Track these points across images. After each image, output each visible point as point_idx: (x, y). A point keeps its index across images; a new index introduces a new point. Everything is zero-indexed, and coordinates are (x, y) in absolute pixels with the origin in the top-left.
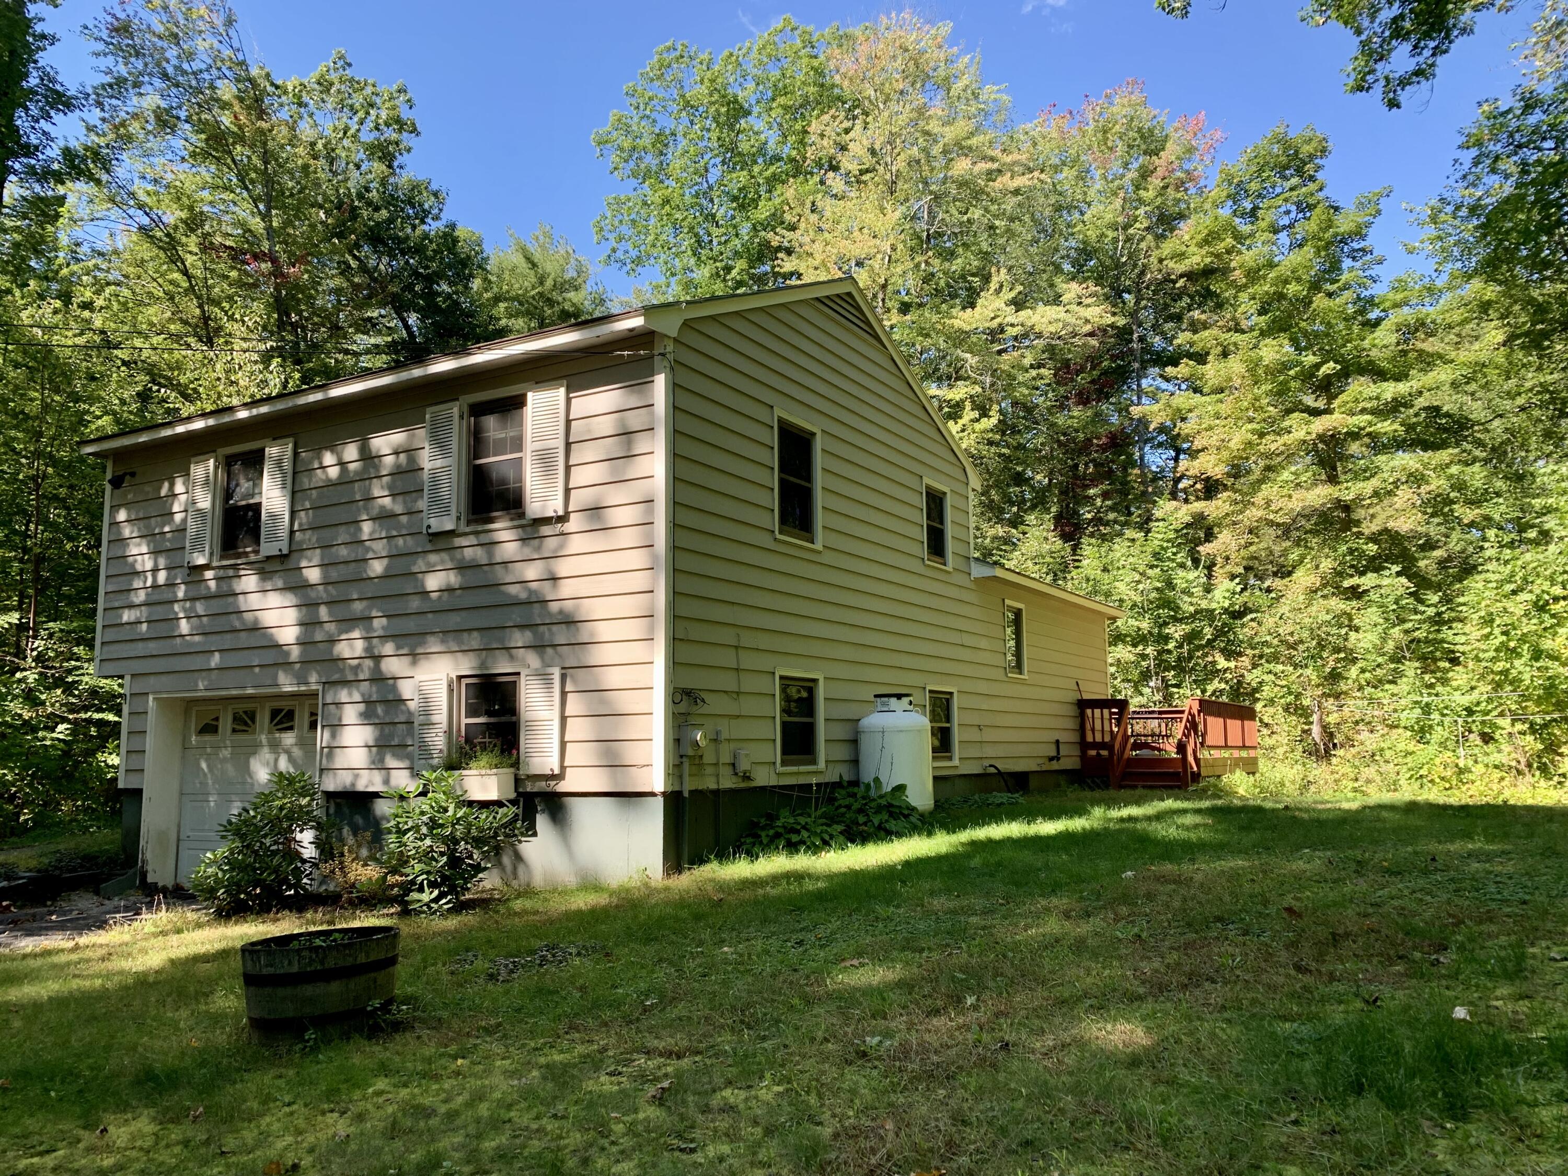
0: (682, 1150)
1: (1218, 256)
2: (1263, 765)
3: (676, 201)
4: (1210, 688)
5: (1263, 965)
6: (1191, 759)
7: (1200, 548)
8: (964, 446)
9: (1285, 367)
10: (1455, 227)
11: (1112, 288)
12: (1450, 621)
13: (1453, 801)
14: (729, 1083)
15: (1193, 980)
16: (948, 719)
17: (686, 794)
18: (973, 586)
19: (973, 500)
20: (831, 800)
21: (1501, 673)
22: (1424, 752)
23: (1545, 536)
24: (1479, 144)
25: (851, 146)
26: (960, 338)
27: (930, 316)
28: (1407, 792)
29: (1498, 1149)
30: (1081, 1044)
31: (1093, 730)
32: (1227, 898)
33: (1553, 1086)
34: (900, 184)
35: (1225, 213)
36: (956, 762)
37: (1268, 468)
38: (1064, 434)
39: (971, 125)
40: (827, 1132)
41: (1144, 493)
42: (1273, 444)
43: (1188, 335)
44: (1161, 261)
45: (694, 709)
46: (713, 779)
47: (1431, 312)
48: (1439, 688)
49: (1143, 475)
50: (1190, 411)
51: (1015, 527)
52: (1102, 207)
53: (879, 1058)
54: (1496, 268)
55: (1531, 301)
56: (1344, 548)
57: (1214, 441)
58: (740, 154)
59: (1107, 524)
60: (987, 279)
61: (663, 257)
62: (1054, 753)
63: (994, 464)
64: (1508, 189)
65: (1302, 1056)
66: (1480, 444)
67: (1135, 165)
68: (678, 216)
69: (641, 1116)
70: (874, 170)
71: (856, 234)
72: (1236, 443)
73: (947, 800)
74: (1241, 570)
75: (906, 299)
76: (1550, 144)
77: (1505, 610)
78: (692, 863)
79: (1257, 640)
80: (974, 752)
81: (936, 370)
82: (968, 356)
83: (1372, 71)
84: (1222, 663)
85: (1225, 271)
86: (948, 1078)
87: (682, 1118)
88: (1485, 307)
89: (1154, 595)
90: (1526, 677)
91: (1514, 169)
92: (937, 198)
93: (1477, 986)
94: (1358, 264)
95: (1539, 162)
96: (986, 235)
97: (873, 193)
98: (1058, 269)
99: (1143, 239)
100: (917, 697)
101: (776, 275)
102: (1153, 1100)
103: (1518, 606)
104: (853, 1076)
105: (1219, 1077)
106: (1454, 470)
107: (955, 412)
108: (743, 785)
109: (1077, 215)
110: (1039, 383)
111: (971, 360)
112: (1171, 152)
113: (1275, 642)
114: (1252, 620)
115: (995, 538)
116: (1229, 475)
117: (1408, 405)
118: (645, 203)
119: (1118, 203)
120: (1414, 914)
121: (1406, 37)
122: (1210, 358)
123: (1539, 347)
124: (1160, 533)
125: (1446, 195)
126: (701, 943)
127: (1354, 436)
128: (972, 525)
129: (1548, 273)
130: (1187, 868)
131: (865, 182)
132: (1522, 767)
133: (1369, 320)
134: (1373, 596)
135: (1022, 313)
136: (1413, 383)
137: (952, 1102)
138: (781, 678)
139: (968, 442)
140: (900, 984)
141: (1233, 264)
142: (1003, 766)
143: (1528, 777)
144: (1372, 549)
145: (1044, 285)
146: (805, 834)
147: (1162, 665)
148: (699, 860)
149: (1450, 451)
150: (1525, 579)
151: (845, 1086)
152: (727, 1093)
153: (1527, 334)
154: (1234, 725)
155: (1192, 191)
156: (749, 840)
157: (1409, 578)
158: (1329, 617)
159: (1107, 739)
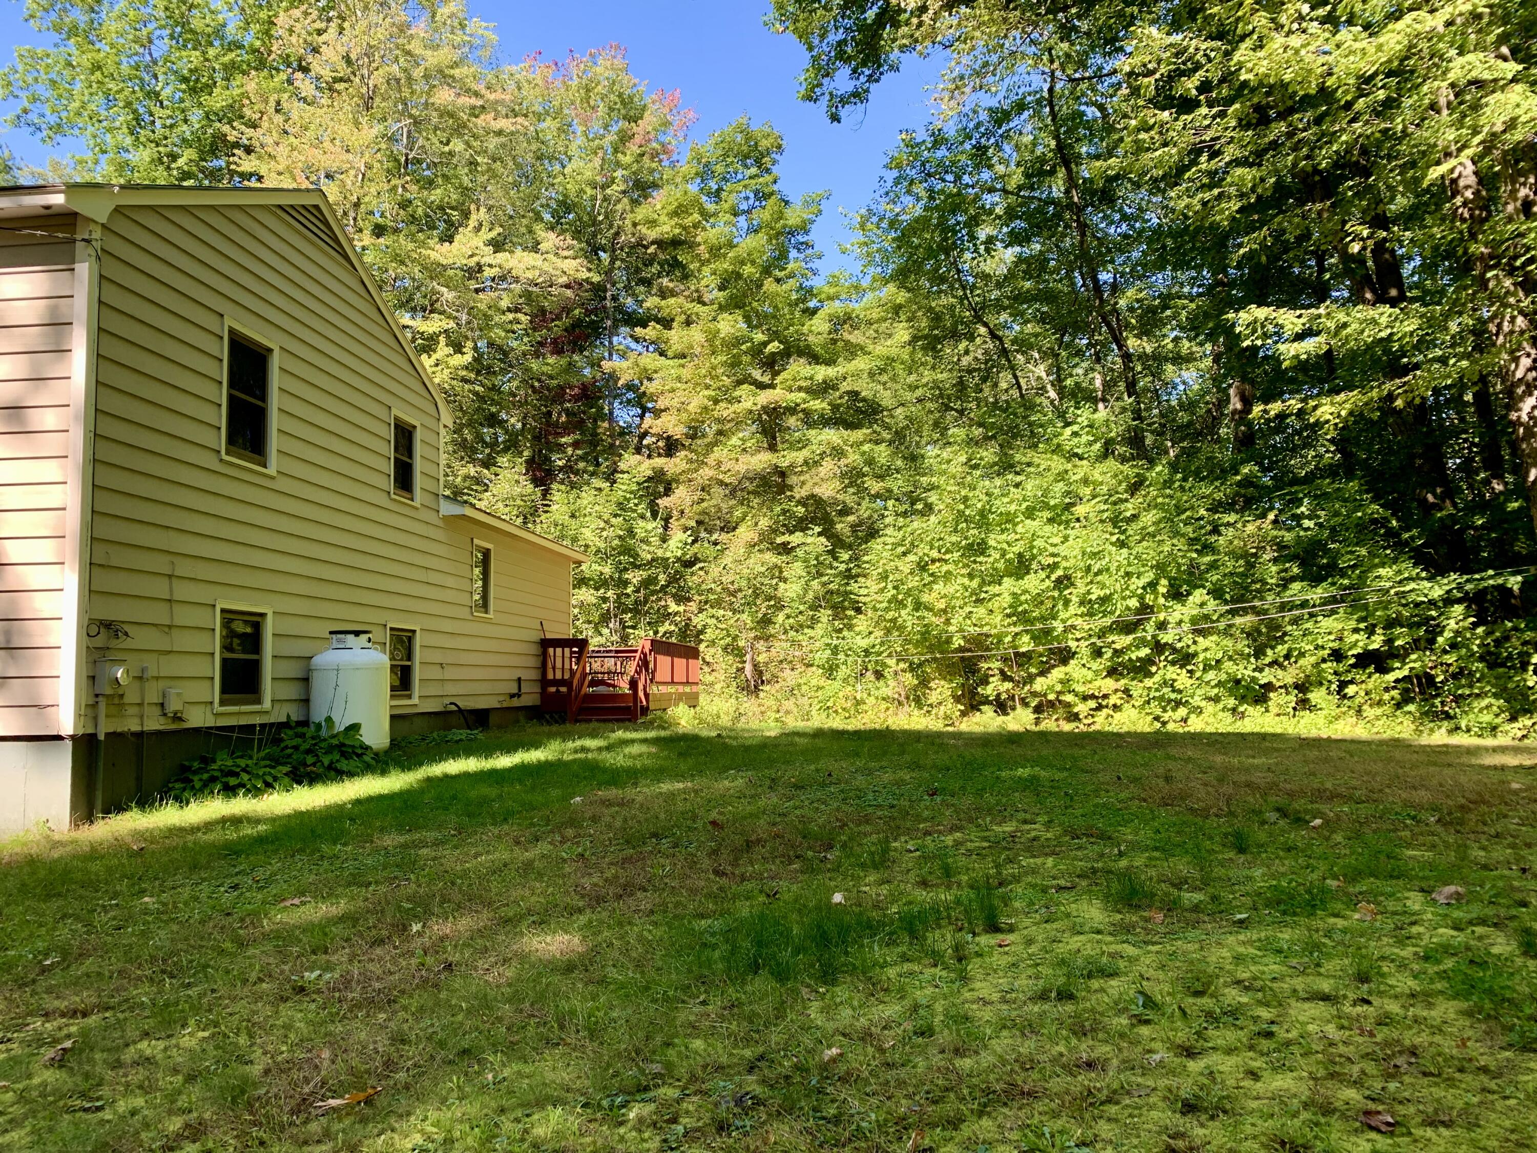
0: (86, 1110)
1: (685, 228)
2: (703, 700)
3: (110, 68)
4: (662, 630)
5: (688, 872)
6: (641, 694)
7: (659, 501)
8: (437, 380)
9: (738, 341)
10: (879, 236)
11: (588, 243)
12: (858, 576)
13: (850, 728)
14: (146, 1035)
15: (627, 890)
16: (409, 657)
17: (102, 737)
18: (441, 524)
19: (445, 437)
20: (277, 741)
21: (891, 621)
22: (832, 687)
23: (929, 508)
24: (899, 167)
25: (324, 49)
26: (436, 271)
27: (405, 244)
28: (819, 721)
29: (856, 1003)
30: (523, 957)
31: (554, 668)
32: (662, 816)
33: (899, 949)
34: (377, 100)
35: (693, 188)
36: (415, 700)
37: (720, 433)
38: (539, 380)
39: (456, 56)
40: (256, 1070)
41: (612, 445)
42: (725, 410)
43: (657, 300)
44: (635, 225)
45: (114, 643)
46: (137, 721)
47: (857, 308)
48: (845, 633)
49: (611, 428)
50: (656, 372)
51: (488, 468)
52: (582, 164)
53: (319, 992)
54: (906, 277)
55: (930, 309)
56: (778, 509)
57: (675, 403)
58: (192, 31)
59: (576, 473)
60: (466, 215)
61: (91, 129)
62: (516, 691)
63: (468, 401)
64: (918, 211)
65: (714, 947)
66: (887, 427)
67: (615, 129)
68: (112, 85)
69: (36, 1081)
70: (348, 80)
71: (327, 144)
72: (694, 407)
73: (404, 739)
74: (693, 524)
75: (380, 221)
76: (949, 177)
77: (897, 569)
78: (107, 811)
79: (704, 587)
80: (433, 690)
81: (410, 299)
82: (444, 290)
83: (820, 85)
84: (673, 607)
85: (692, 245)
86: (389, 1002)
87: (87, 1076)
88: (897, 309)
89: (616, 542)
90: (909, 624)
91: (923, 194)
92: (416, 122)
93: (852, 876)
94: (802, 256)
95: (942, 191)
96: (466, 170)
97: (347, 105)
98: (538, 218)
99: (619, 201)
100: (378, 634)
101: (232, 173)
102: (584, 999)
103: (906, 565)
104: (287, 1011)
105: (643, 973)
106: (866, 447)
107: (428, 344)
108: (173, 727)
109: (558, 167)
110: (515, 327)
111: (448, 295)
112: (648, 122)
113: (719, 589)
114: (701, 569)
115: (466, 477)
116: (687, 436)
117: (835, 388)
118: (69, 64)
119: (597, 162)
120: (811, 820)
121: (848, 60)
122: (675, 324)
123: (934, 349)
124: (625, 485)
125: (873, 207)
126: (115, 895)
127: (792, 410)
128: (443, 462)
129: (944, 287)
130: (630, 792)
131: (339, 93)
132: (902, 699)
133: (808, 309)
134: (800, 553)
135: (499, 255)
136: (839, 368)
137: (392, 1024)
138: (223, 611)
139: (441, 377)
140: (342, 919)
141: (699, 239)
142: (464, 704)
143: (906, 707)
144: (801, 510)
145: (523, 230)
146: (245, 777)
147: (621, 608)
148: (116, 807)
149: (865, 431)
150: (912, 544)
151: (279, 1023)
152: (143, 1045)
153: (925, 337)
154: (680, 662)
155: (666, 163)
156: (178, 785)
157: (828, 539)
158: (763, 569)
159: (567, 676)
